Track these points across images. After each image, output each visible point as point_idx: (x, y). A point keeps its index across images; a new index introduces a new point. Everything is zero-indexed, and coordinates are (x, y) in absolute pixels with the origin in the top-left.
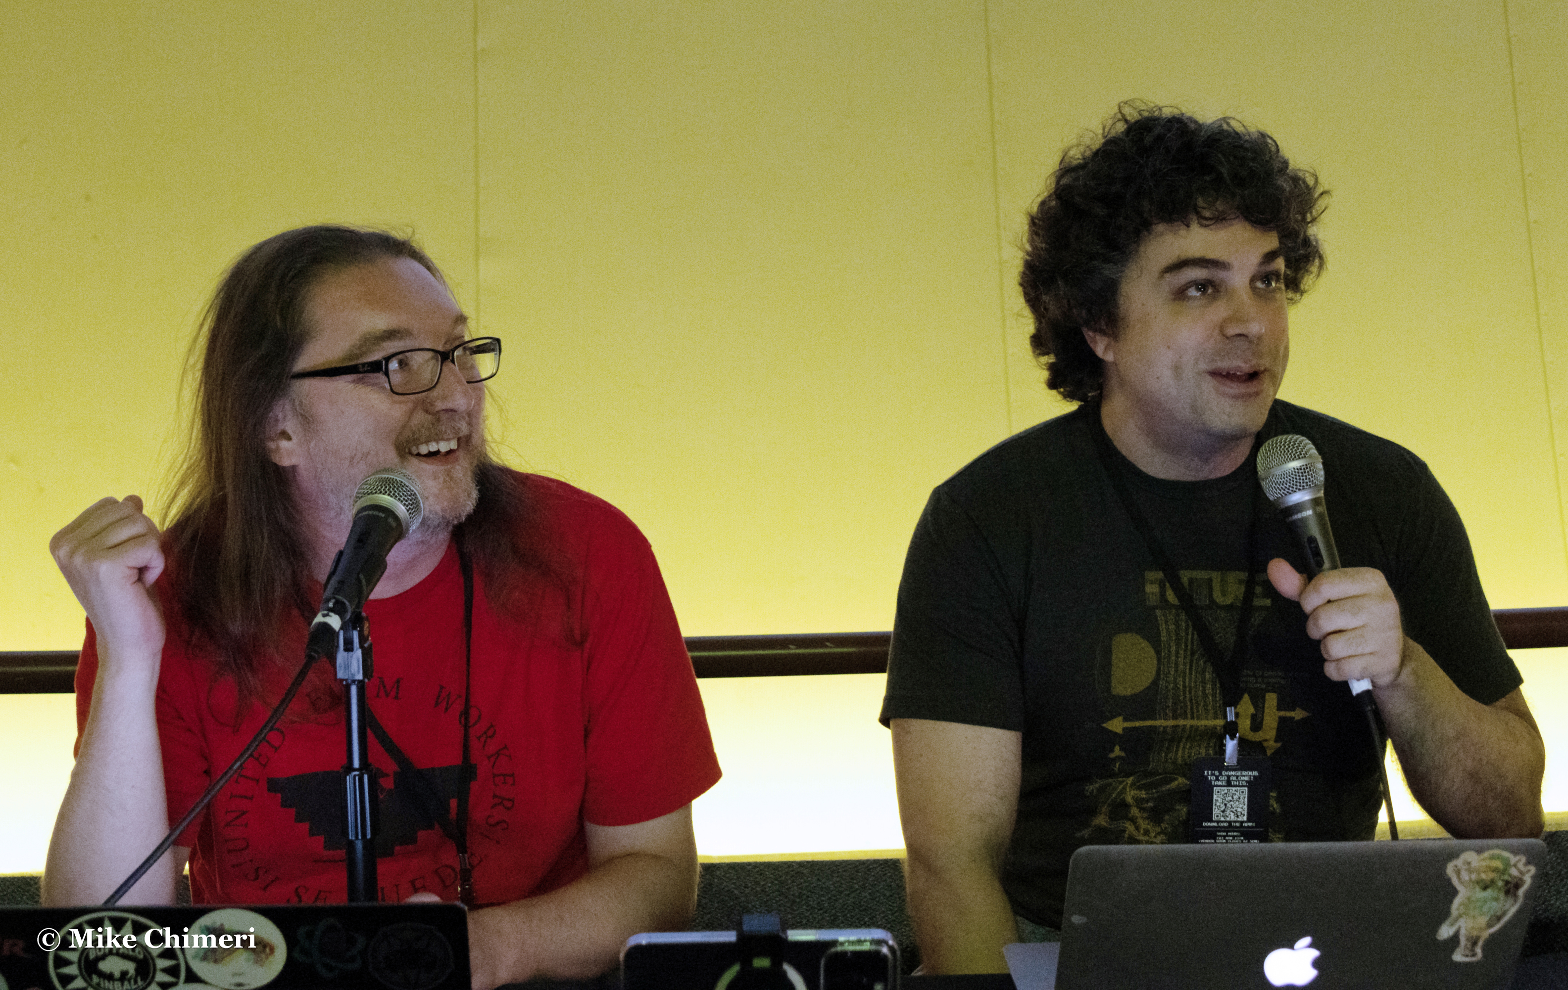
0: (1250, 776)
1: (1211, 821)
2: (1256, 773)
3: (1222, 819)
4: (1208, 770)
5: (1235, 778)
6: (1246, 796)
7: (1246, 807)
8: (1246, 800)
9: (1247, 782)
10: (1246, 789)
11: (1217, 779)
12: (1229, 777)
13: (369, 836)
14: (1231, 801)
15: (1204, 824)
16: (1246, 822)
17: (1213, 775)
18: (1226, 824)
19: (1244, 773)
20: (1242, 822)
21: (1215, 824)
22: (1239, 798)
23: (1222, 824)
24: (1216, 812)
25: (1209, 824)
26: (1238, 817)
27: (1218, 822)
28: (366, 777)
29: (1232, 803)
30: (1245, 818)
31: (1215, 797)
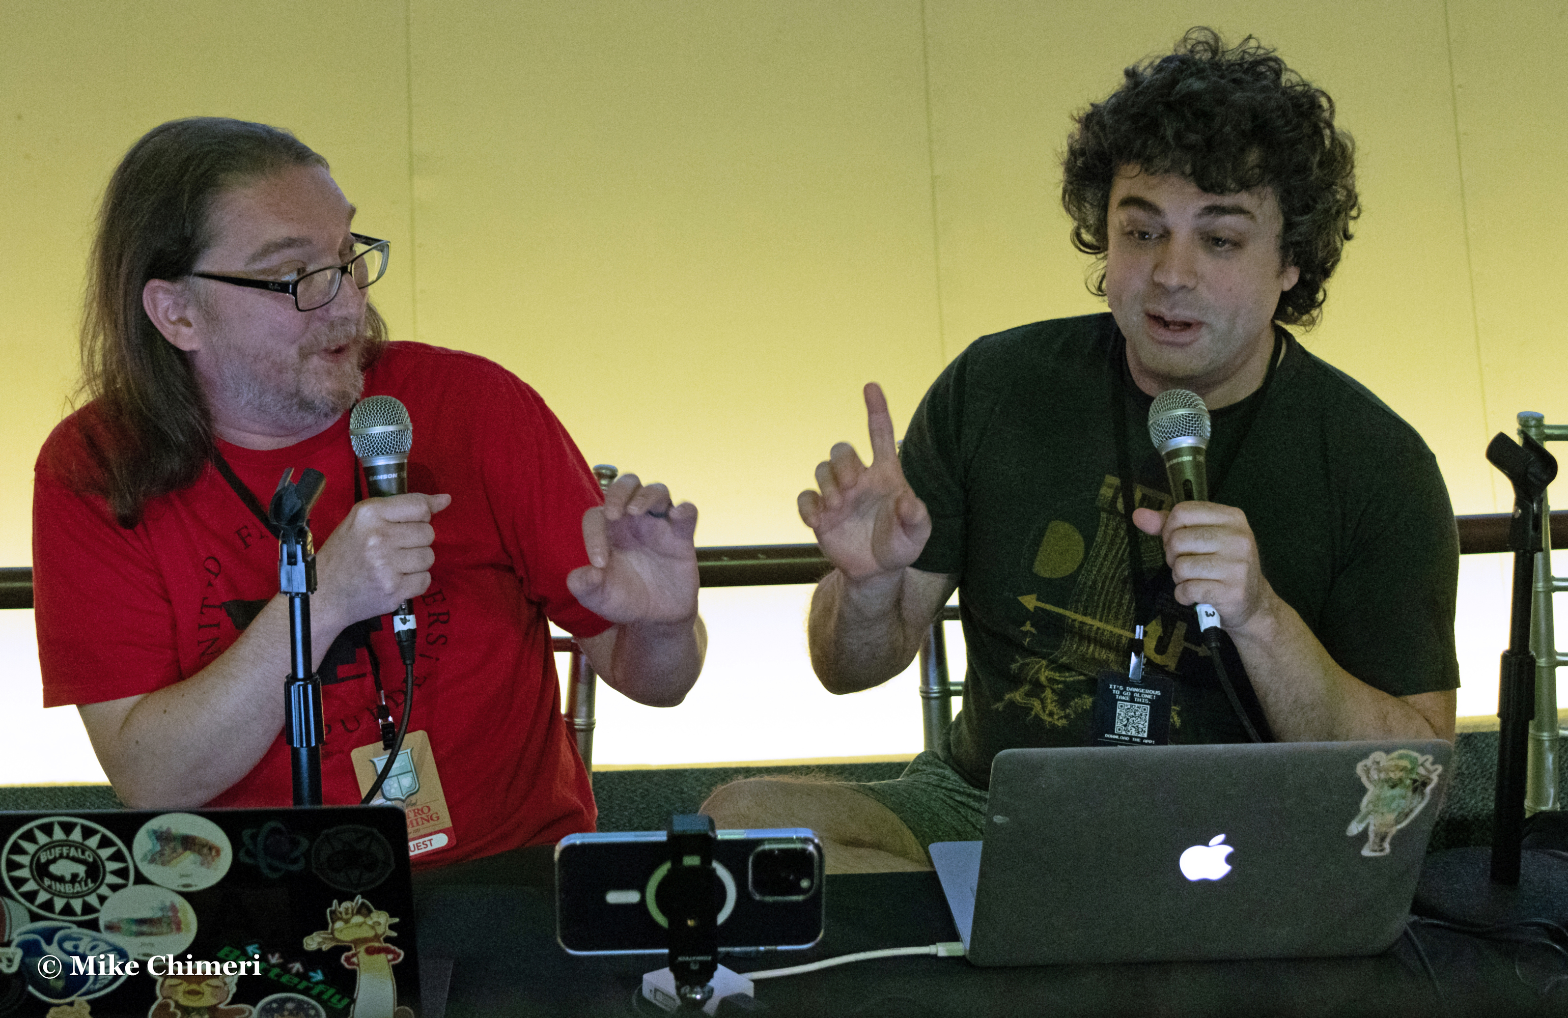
0: (1153, 695)
1: (1114, 734)
2: (1158, 693)
3: (1124, 733)
4: (1113, 684)
5: (1138, 695)
6: (1148, 714)
7: (1147, 724)
8: (1148, 717)
9: (1149, 700)
10: (1149, 706)
11: (1121, 694)
12: (1132, 693)
13: (313, 744)
14: (1133, 716)
15: (1107, 736)
16: (1146, 739)
17: (1117, 689)
18: (1127, 739)
19: (1147, 691)
20: (1142, 739)
21: (1117, 737)
22: (1141, 715)
23: (1123, 738)
24: (1118, 725)
25: (1111, 736)
26: (1138, 733)
27: (1120, 735)
28: (310, 687)
29: (1134, 719)
30: (1145, 735)
31: (1118, 711)
